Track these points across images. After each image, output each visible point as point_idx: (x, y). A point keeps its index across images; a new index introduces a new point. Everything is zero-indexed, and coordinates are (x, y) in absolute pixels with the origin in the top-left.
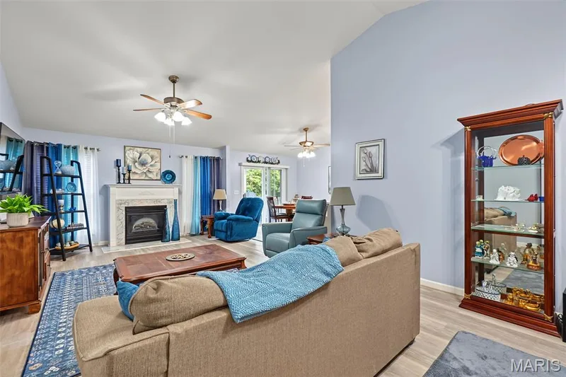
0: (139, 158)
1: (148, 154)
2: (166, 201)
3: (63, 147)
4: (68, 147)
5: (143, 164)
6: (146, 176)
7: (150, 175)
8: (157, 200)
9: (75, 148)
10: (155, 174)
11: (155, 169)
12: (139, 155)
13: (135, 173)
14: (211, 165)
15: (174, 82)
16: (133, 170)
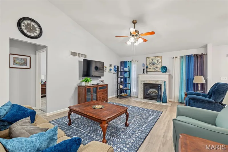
0: (152, 62)
1: (156, 59)
2: (161, 82)
3: (128, 62)
4: (129, 62)
5: (154, 64)
6: (155, 69)
7: (157, 69)
8: (157, 81)
9: (130, 61)
10: (159, 68)
11: (160, 66)
12: (151, 60)
13: (150, 69)
14: (195, 60)
15: (134, 23)
16: (149, 67)
